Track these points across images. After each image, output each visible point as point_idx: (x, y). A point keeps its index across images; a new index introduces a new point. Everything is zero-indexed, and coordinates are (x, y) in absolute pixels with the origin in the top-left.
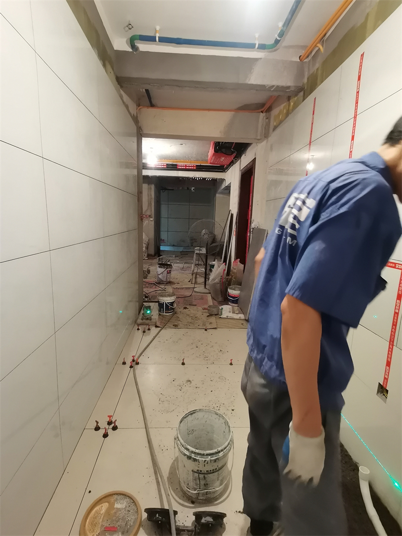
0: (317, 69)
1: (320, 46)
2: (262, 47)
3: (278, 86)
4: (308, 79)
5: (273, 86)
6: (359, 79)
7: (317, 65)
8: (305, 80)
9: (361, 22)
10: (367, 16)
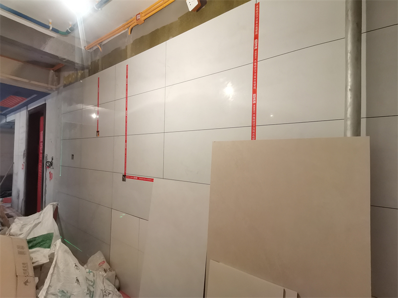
0: (98, 60)
1: (99, 46)
2: (55, 31)
3: (69, 60)
4: (91, 63)
5: (65, 59)
6: (127, 77)
7: (98, 58)
9: (123, 48)
10: (126, 47)
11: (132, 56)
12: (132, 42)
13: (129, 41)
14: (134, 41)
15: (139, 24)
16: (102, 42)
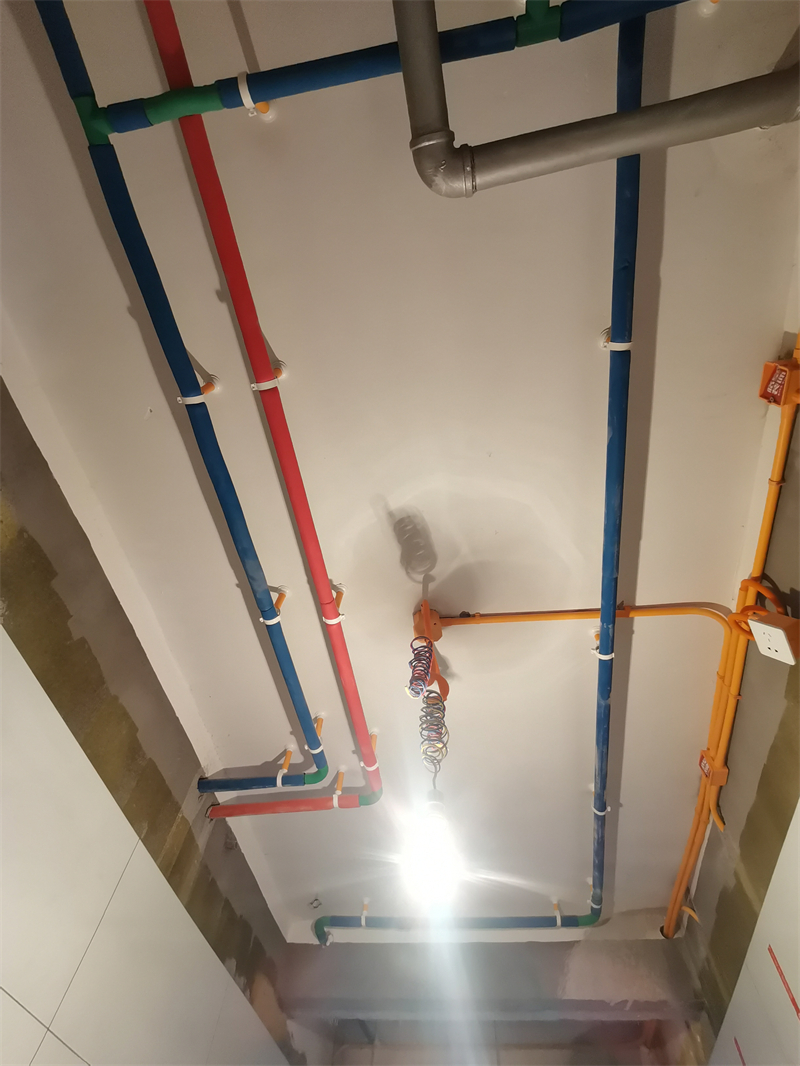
0: (708, 960)
1: (688, 911)
2: (570, 922)
3: (636, 1003)
4: (700, 978)
5: (626, 1001)
7: (703, 951)
8: (697, 984)
9: (732, 883)
10: (736, 874)
11: (762, 901)
12: (738, 851)
13: (732, 849)
14: (742, 845)
15: (723, 783)
16: (688, 890)
